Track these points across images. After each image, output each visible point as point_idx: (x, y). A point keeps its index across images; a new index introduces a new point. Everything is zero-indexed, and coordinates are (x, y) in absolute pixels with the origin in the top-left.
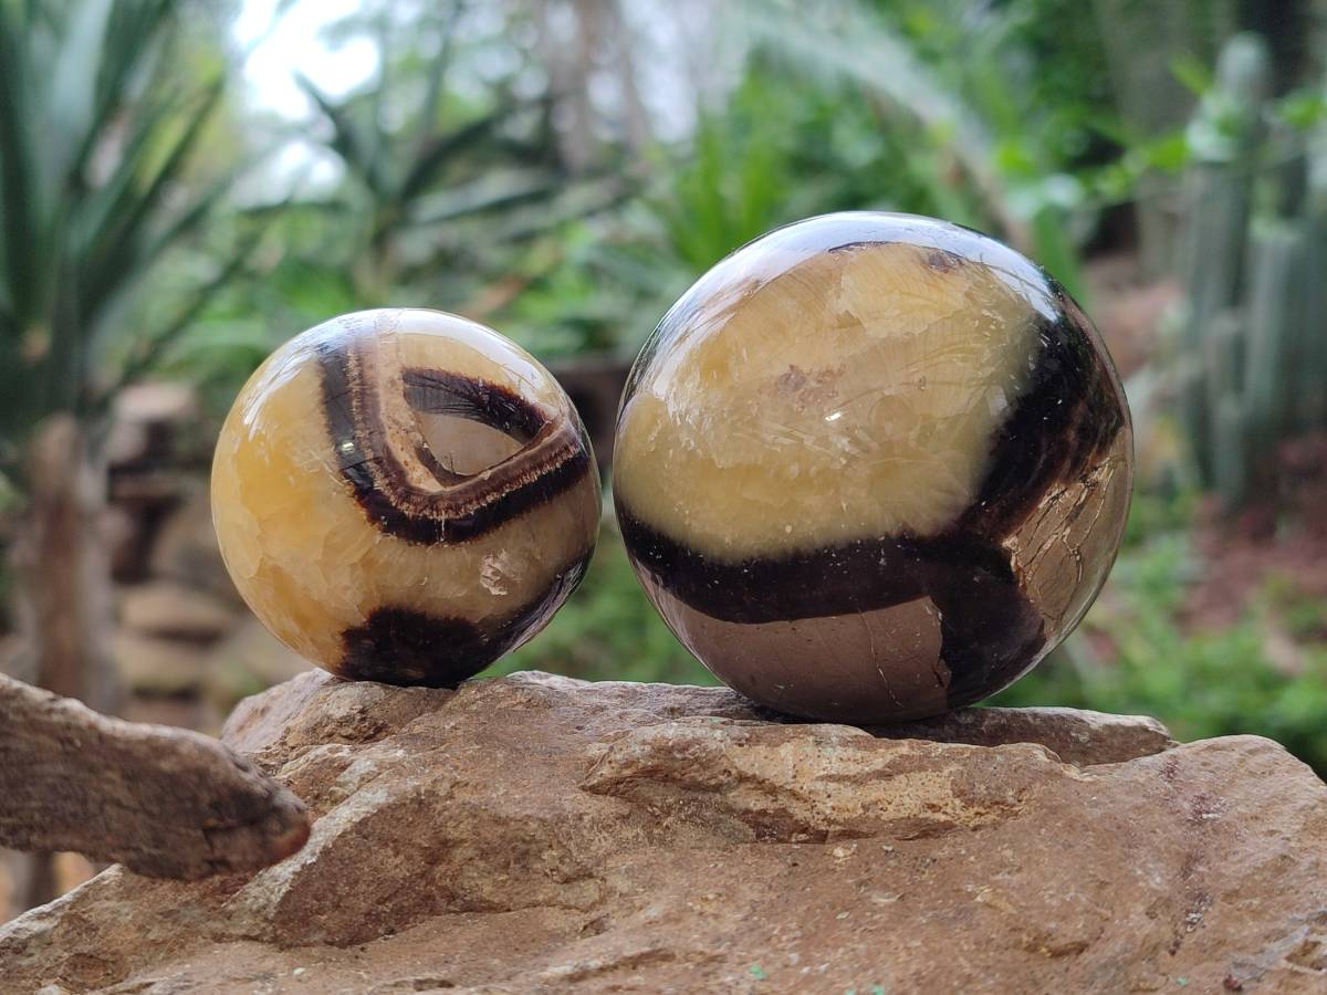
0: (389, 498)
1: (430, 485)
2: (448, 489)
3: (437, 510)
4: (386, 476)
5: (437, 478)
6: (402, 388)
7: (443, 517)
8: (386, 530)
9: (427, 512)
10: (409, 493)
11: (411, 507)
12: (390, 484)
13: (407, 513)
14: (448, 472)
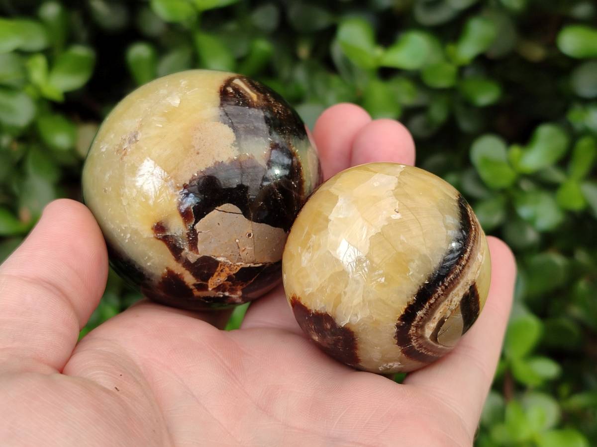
0: (415, 321)
1: (428, 332)
2: (429, 340)
3: (417, 341)
4: (425, 314)
5: (433, 333)
6: (466, 290)
7: (414, 344)
8: (398, 326)
9: (414, 338)
10: (421, 327)
11: (414, 332)
12: (422, 317)
13: (411, 331)
14: (437, 335)
